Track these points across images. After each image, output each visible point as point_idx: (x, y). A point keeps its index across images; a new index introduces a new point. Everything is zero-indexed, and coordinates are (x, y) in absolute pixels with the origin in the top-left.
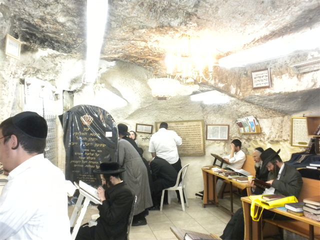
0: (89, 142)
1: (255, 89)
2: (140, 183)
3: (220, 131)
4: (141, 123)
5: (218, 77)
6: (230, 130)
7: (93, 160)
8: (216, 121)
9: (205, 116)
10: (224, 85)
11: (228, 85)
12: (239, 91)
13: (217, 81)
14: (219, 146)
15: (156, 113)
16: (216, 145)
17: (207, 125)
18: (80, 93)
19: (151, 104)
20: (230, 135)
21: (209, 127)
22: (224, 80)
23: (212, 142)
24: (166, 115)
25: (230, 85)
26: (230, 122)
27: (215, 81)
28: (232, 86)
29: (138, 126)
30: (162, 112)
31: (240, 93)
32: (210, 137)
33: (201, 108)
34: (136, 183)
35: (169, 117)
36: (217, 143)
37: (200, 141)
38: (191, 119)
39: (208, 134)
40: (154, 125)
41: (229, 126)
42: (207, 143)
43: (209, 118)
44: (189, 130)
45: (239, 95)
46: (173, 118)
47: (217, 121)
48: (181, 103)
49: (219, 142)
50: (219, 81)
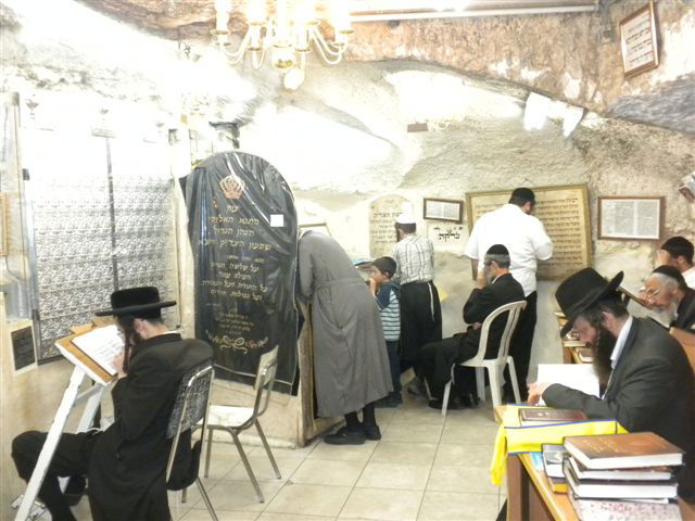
0: (239, 239)
1: (631, 75)
2: (350, 341)
3: (636, 216)
4: (435, 197)
5: (516, 50)
6: (668, 211)
7: (247, 282)
8: (624, 186)
9: (595, 174)
10: (540, 73)
11: (554, 72)
12: (591, 87)
13: (516, 62)
14: (636, 257)
15: (466, 169)
16: (628, 253)
17: (600, 199)
18: (250, 125)
19: (445, 147)
20: (668, 225)
21: (604, 203)
22: (540, 59)
23: (614, 244)
24: (492, 175)
25: (562, 72)
26: (666, 188)
27: (510, 62)
28: (567, 74)
29: (428, 203)
30: (479, 166)
31: (594, 95)
32: (609, 232)
33: (577, 152)
34: (341, 339)
35: (499, 179)
36: (631, 248)
37: (579, 241)
38: (556, 184)
39: (603, 222)
40: (464, 200)
41: (663, 200)
42: (600, 246)
43: (604, 176)
44: (550, 213)
45: (592, 101)
46: (512, 181)
47: (629, 185)
48: (516, 139)
49: (636, 244)
50: (523, 63)
